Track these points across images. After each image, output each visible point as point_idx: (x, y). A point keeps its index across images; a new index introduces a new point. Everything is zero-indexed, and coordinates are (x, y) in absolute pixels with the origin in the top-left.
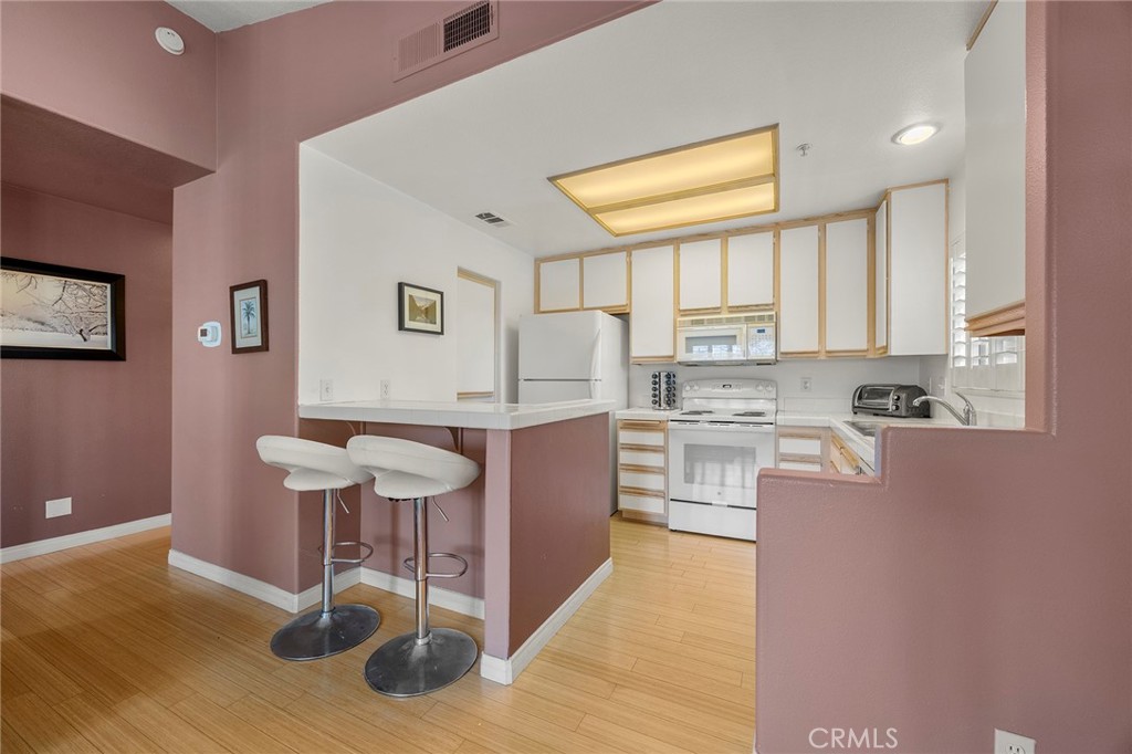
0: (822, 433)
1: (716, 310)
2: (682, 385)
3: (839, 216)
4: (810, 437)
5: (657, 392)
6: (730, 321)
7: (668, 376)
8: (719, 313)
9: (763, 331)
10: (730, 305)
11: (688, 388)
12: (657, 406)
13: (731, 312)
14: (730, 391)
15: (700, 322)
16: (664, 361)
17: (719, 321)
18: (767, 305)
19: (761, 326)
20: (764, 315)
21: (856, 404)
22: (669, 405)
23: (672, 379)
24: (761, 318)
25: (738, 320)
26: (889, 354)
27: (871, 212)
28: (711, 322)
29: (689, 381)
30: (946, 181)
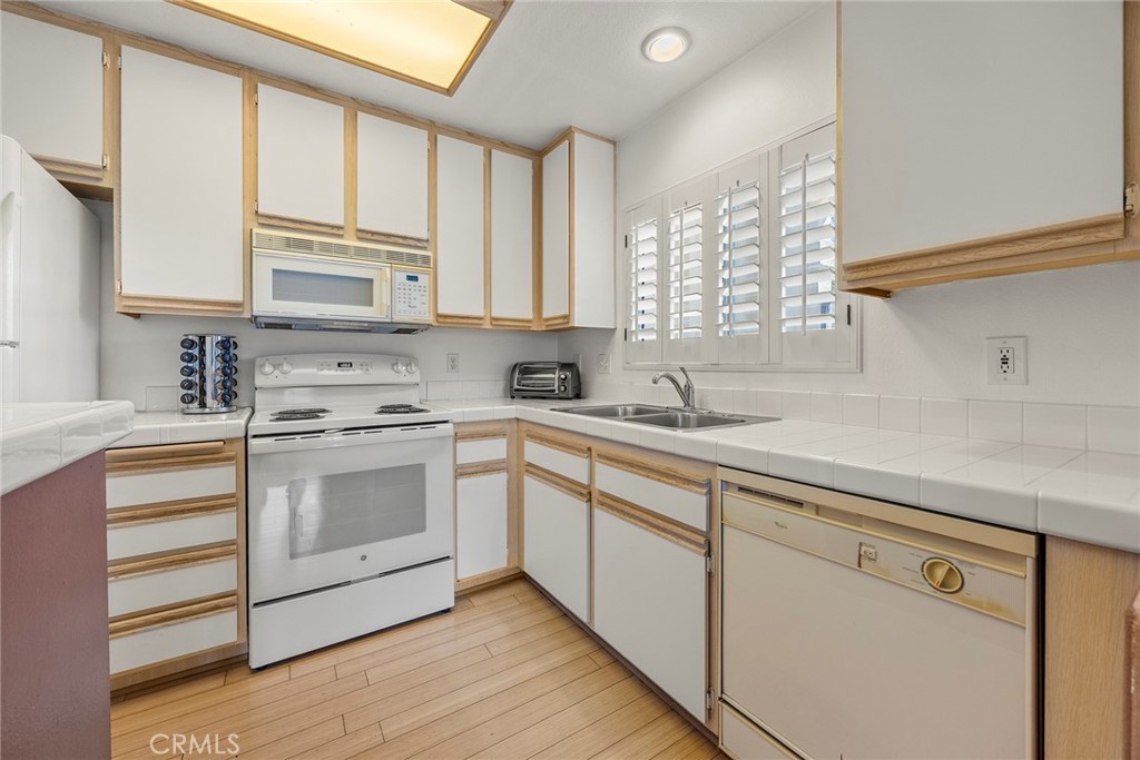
0: (507, 427)
1: (336, 230)
2: (252, 363)
3: (506, 145)
4: (494, 435)
5: (196, 378)
6: (361, 252)
7: (227, 345)
8: (341, 236)
9: (416, 279)
10: (360, 226)
11: (268, 369)
12: (195, 406)
13: (360, 239)
14: (351, 372)
15: (306, 246)
16: (219, 312)
17: (343, 250)
18: (418, 240)
19: (412, 270)
20: (413, 254)
21: (516, 387)
22: (227, 403)
23: (232, 351)
24: (412, 258)
25: (376, 254)
26: (570, 325)
27: (537, 154)
28: (326, 248)
29: (268, 355)
30: (614, 143)
